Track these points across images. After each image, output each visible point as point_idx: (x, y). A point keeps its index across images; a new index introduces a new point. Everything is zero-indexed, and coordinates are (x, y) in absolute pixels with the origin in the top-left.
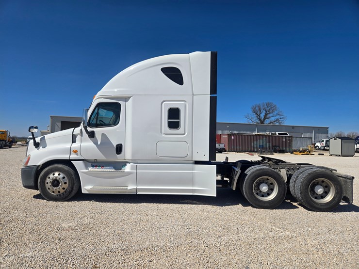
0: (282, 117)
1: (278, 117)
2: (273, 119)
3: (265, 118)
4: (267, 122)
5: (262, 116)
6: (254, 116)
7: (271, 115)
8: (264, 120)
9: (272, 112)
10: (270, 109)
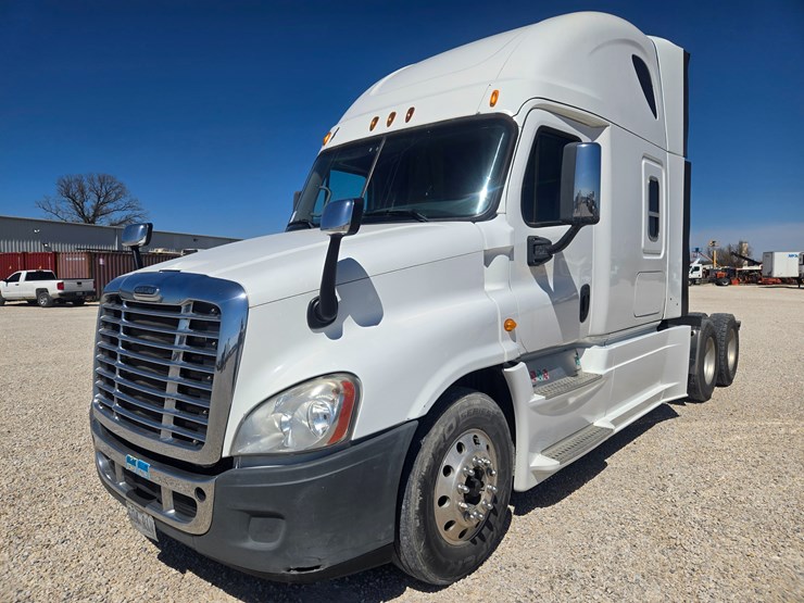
0: (137, 212)
1: (128, 212)
2: (117, 216)
3: (97, 212)
4: (103, 222)
5: (89, 206)
6: (67, 205)
7: (110, 206)
8: (95, 216)
9: (115, 199)
10: (108, 192)
